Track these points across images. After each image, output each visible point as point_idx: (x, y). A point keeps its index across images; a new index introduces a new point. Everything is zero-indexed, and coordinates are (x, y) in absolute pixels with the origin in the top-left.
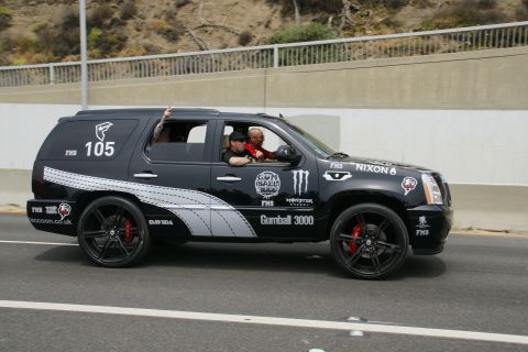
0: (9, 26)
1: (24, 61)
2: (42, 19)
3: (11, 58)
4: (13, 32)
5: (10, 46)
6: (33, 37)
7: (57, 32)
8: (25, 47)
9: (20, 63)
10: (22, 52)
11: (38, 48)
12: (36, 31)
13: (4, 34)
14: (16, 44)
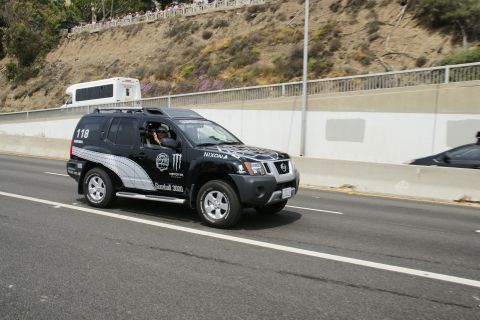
0: (258, 60)
1: (265, 82)
2: (277, 54)
3: (258, 80)
4: (261, 64)
5: (258, 73)
6: (271, 66)
7: (287, 62)
8: (266, 73)
9: (263, 84)
10: (265, 76)
11: (275, 73)
12: (274, 62)
13: (254, 65)
14: (262, 71)
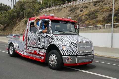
0: (97, 18)
1: (99, 24)
2: (104, 16)
3: (97, 24)
4: (98, 19)
5: (97, 22)
6: (101, 19)
7: (107, 18)
8: (100, 21)
9: (99, 25)
10: (99, 22)
11: (103, 21)
12: (102, 18)
13: (96, 19)
14: (99, 21)
